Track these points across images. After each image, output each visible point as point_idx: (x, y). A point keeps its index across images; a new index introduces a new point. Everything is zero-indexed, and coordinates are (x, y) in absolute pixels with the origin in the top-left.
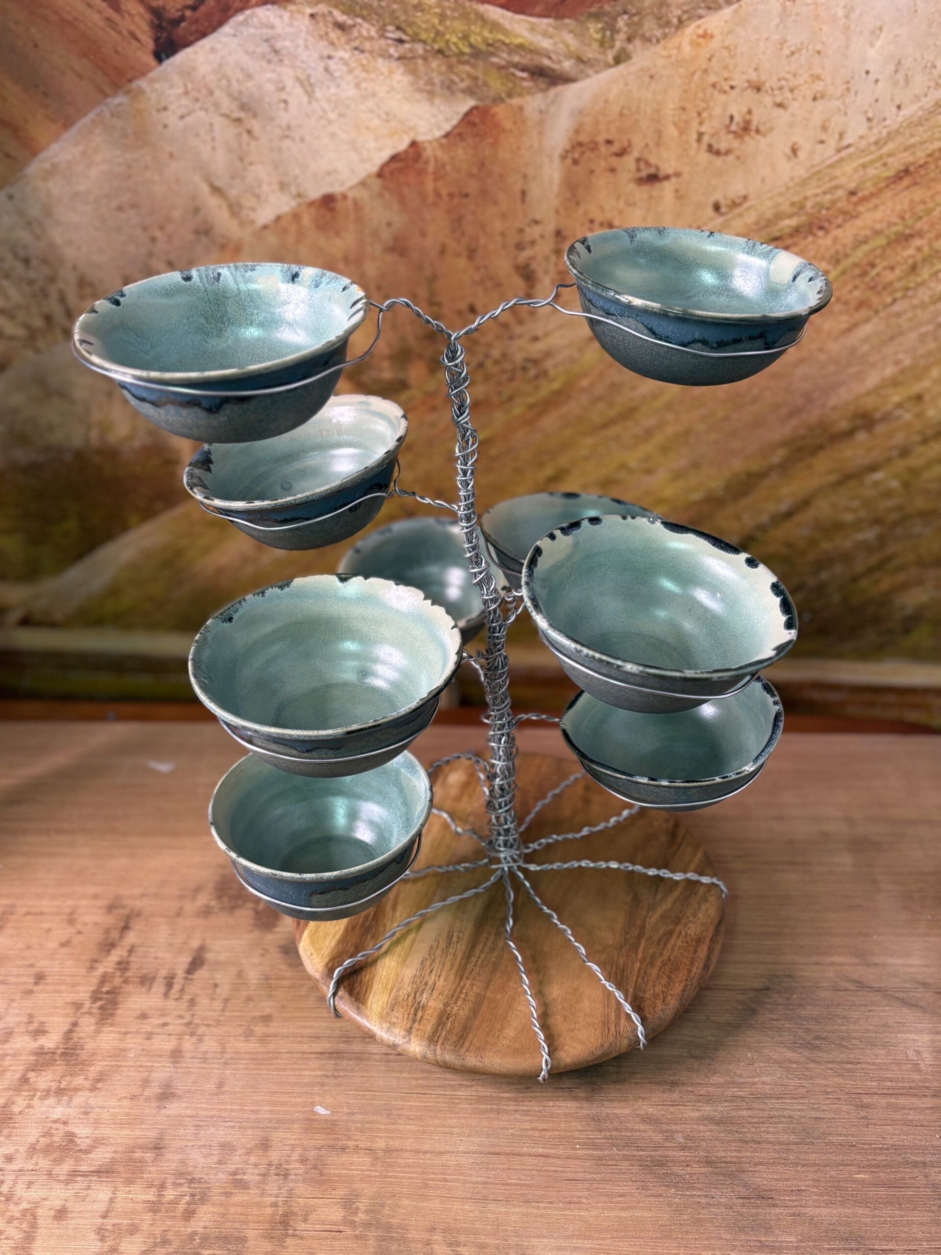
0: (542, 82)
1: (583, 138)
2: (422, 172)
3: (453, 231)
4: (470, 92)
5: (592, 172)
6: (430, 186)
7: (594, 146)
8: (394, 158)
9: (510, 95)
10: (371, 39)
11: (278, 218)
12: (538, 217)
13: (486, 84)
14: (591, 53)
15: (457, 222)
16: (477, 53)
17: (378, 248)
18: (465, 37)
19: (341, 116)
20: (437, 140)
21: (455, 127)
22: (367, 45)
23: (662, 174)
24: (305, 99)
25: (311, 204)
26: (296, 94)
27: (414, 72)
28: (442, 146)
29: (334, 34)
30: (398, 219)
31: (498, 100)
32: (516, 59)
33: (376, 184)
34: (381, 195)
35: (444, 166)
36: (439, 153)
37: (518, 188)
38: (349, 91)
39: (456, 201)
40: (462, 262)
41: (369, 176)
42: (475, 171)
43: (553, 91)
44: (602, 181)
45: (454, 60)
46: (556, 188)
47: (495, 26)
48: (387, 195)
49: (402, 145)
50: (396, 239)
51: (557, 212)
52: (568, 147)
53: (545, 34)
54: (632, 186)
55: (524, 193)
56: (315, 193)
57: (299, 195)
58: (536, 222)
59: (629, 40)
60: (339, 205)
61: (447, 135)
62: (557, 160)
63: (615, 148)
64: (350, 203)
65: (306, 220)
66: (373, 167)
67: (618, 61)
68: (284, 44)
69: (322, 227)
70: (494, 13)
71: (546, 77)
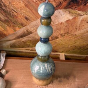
1: (83, 20)
2: (69, 21)
3: (71, 25)
4: (74, 16)
5: (83, 22)
12: (78, 25)
14: (84, 14)
19: (64, 17)
21: (72, 18)
22: (67, 13)
24: (61, 16)
25: (60, 23)
27: (70, 14)
28: (71, 20)
29: (64, 12)
31: (76, 17)
32: (79, 14)
34: (66, 23)
39: (72, 23)
42: (74, 21)
45: (73, 14)
46: (80, 23)
49: (68, 19)
50: (66, 26)
51: (80, 25)
52: (81, 20)
53: (81, 12)
55: (77, 23)
60: (62, 23)
63: (85, 20)
66: (65, 21)
68: (60, 12)
69: (60, 25)
70: (77, 11)
71: (81, 15)
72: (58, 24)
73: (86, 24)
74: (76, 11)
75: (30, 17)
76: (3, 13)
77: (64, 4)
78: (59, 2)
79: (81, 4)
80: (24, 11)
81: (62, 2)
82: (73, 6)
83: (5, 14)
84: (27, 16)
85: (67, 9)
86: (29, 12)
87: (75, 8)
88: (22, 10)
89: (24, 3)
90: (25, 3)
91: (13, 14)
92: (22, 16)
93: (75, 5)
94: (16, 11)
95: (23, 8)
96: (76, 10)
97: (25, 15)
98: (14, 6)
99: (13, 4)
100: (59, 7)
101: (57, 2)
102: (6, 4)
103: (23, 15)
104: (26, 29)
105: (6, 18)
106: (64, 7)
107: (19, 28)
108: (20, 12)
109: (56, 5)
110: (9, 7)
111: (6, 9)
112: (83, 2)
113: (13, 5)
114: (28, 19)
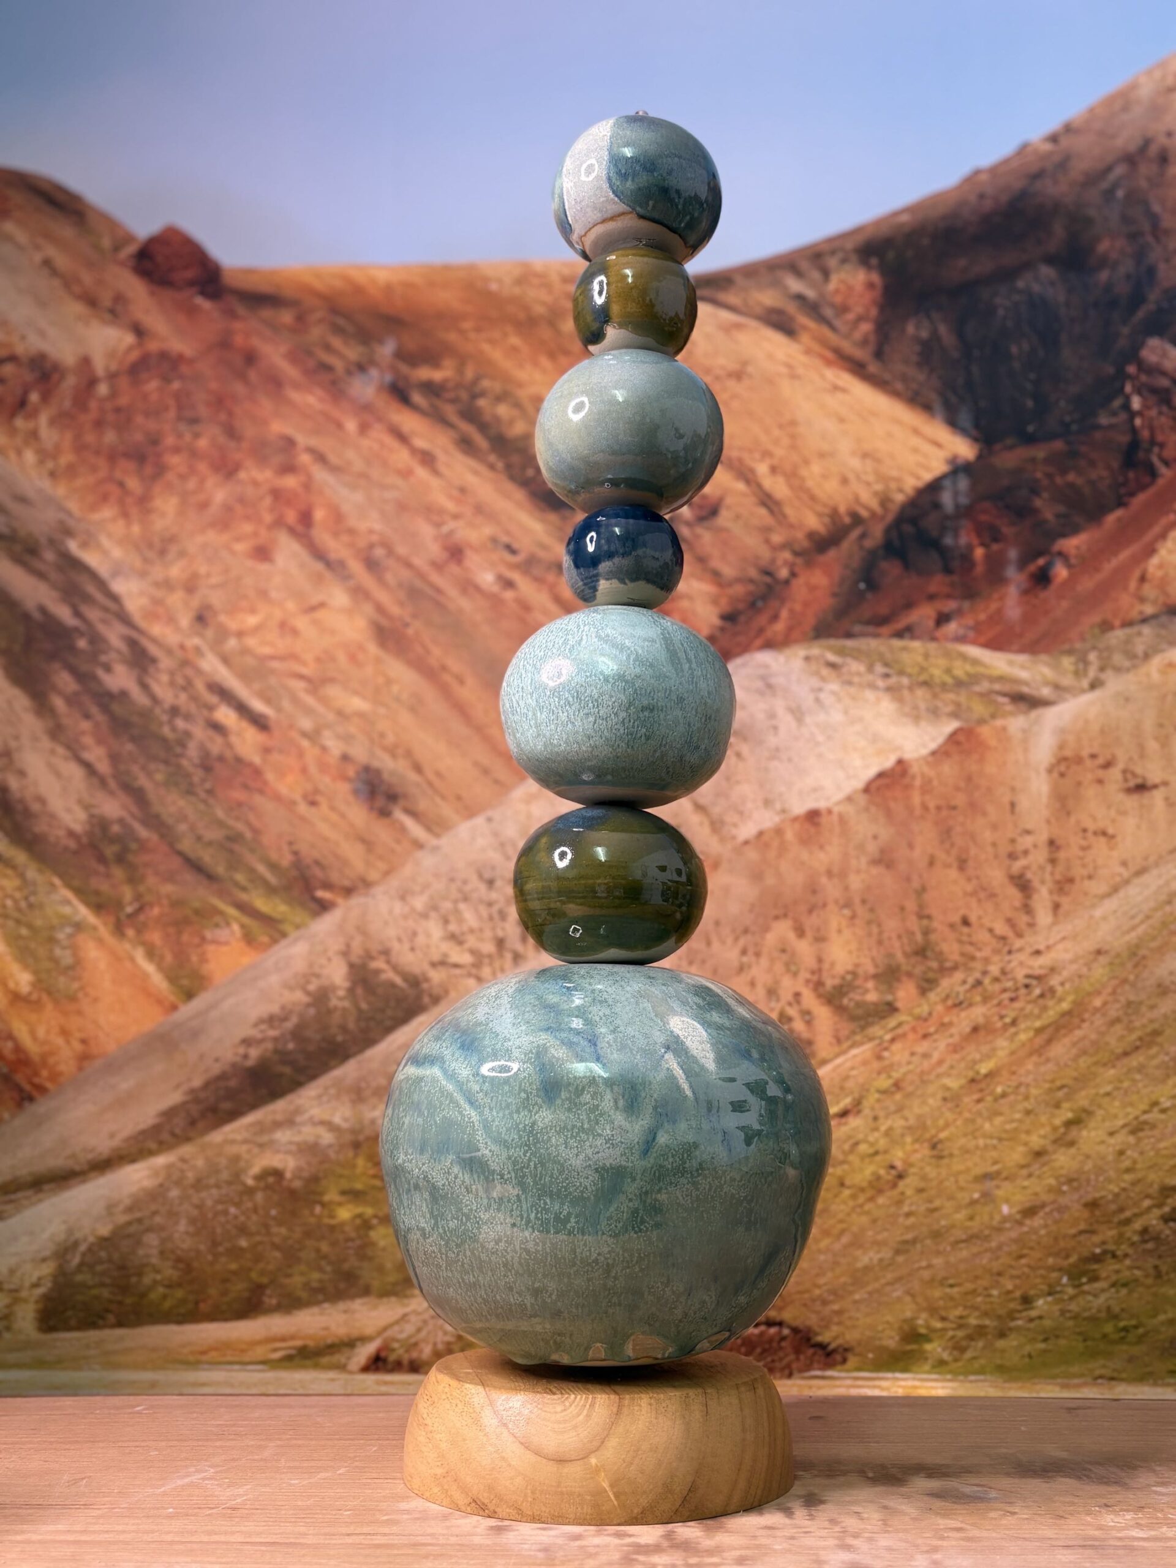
0: (1023, 706)
1: (1068, 753)
2: (908, 787)
3: (942, 842)
4: (955, 715)
5: (1079, 784)
6: (916, 799)
7: (1079, 760)
8: (881, 775)
9: (993, 716)
10: (859, 674)
11: (761, 834)
12: (1029, 826)
13: (969, 709)
14: (1067, 681)
15: (946, 834)
16: (959, 684)
17: (864, 860)
18: (948, 671)
19: (829, 738)
20: (924, 758)
21: (941, 747)
22: (856, 679)
23: (1150, 783)
24: (794, 724)
25: (795, 819)
26: (786, 721)
27: (900, 700)
28: (928, 763)
29: (825, 671)
30: (885, 833)
31: (981, 721)
32: (997, 687)
33: (862, 800)
34: (867, 810)
35: (930, 781)
36: (926, 769)
37: (1006, 799)
38: (837, 717)
39: (945, 813)
40: (953, 873)
41: (855, 792)
42: (962, 784)
43: (1034, 714)
44: (1090, 792)
45: (937, 690)
46: (1044, 800)
47: (975, 662)
48: (873, 809)
49: (889, 762)
50: (882, 851)
51: (1048, 822)
52: (1053, 761)
53: (1023, 667)
54: (1121, 796)
55: (1013, 805)
56: (799, 808)
57: (784, 811)
58: (1028, 832)
59: (1102, 669)
60: (824, 820)
61: (934, 753)
62: (1044, 775)
63: (1101, 761)
64: (835, 818)
65: (789, 835)
66: (859, 783)
67: (1093, 686)
68: (778, 681)
69: (805, 841)
70: (974, 651)
71: (1027, 701)
72: (778, 831)
73: (1131, 802)
74: (964, 657)
75: (418, 768)
76: (88, 740)
77: (812, 588)
78: (753, 573)
79: (995, 576)
80: (358, 704)
81: (784, 573)
82: (909, 605)
83: (114, 758)
84: (386, 763)
85: (849, 635)
86: (413, 709)
87: (942, 619)
88: (333, 692)
89: (368, 609)
90: (380, 609)
91: (216, 746)
92: (323, 767)
93: (933, 588)
94: (258, 706)
95: (353, 658)
96: (961, 639)
97: (360, 753)
98: (246, 651)
99: (233, 625)
100: (762, 619)
101: (728, 571)
102: (157, 629)
103: (335, 747)
104: (345, 953)
105: (112, 808)
106: (810, 620)
107: (249, 939)
108: (308, 711)
109: (725, 605)
110: (185, 663)
111: (136, 692)
112: (1013, 554)
113: (232, 643)
114: (393, 797)
